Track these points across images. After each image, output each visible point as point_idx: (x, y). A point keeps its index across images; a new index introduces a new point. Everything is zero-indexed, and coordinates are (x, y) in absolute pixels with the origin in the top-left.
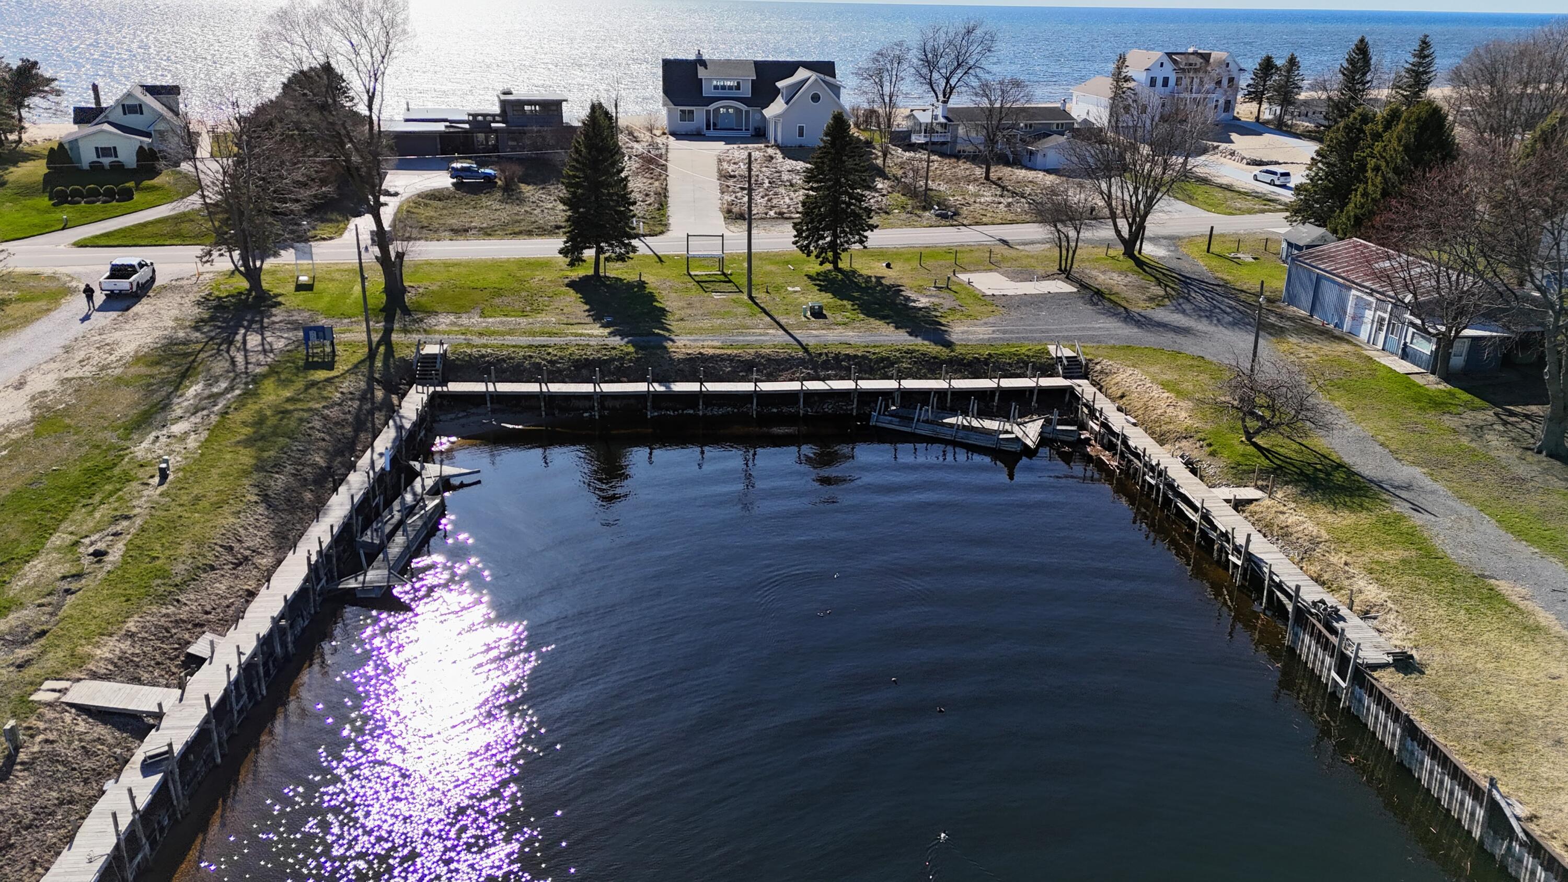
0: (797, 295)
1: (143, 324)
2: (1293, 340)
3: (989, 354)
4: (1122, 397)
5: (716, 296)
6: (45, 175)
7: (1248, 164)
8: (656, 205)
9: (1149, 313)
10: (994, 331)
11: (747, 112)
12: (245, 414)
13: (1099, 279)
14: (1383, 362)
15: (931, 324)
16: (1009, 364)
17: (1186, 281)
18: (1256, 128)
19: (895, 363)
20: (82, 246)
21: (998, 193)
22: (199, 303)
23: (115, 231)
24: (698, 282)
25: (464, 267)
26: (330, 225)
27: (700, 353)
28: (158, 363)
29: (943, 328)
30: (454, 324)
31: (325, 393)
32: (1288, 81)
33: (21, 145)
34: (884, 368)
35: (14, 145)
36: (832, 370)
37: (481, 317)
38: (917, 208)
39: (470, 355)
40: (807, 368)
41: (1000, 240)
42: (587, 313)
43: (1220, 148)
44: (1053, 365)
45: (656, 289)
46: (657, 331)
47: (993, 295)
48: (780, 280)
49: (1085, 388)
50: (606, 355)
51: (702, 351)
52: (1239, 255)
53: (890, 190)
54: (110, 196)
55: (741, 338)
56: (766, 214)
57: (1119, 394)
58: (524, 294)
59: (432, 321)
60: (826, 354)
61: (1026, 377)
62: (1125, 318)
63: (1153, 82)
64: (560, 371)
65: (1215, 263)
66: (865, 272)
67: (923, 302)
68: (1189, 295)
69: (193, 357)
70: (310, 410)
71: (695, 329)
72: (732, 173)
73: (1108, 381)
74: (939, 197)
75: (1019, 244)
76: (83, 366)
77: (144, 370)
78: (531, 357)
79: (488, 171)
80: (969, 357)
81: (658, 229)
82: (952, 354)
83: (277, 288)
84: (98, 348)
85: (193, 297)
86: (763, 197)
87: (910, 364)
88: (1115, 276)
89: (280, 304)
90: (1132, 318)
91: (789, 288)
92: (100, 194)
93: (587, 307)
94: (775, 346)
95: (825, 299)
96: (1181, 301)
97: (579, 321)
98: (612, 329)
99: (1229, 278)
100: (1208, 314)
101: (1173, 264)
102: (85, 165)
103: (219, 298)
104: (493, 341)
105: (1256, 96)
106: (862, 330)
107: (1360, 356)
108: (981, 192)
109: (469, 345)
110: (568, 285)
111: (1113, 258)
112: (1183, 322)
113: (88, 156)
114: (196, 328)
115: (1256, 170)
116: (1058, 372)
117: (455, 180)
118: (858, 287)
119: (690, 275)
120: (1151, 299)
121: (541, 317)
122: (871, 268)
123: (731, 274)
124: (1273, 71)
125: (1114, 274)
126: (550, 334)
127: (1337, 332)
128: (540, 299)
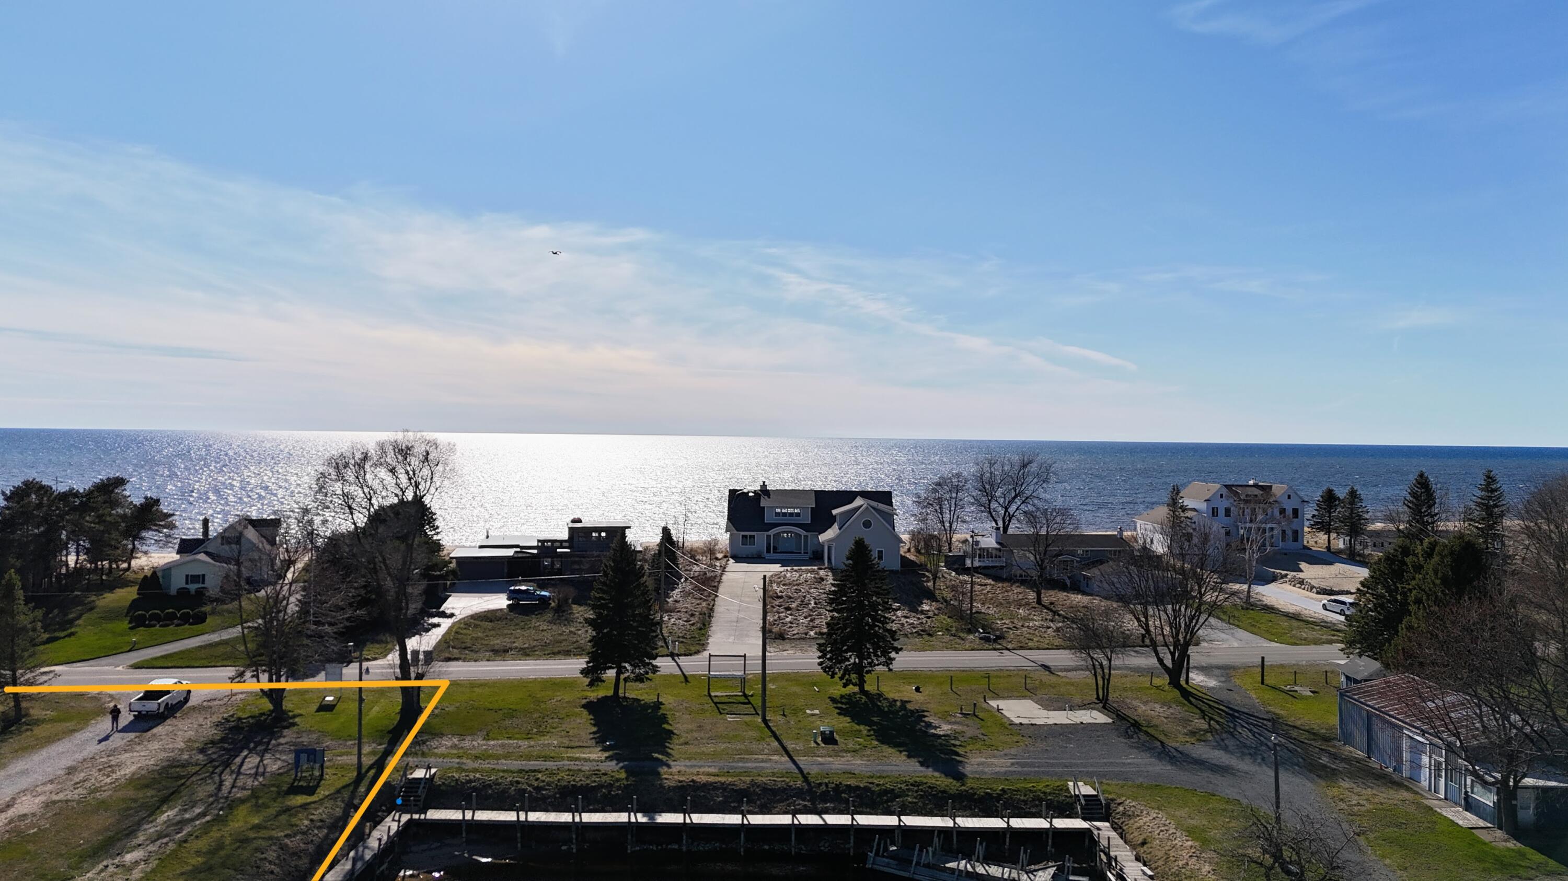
0: (814, 718)
1: (155, 745)
2: (1346, 784)
3: (1003, 790)
4: (1144, 843)
5: (730, 718)
6: (134, 601)
7: (1318, 593)
8: (699, 625)
9: (1188, 748)
10: (1013, 764)
11: (806, 537)
12: (202, 844)
13: (1140, 711)
14: (1445, 814)
15: (945, 754)
16: (1023, 801)
17: (1233, 714)
18: (1328, 557)
19: (899, 797)
20: (136, 668)
21: (1049, 617)
22: (217, 725)
23: (175, 653)
24: (716, 703)
25: (489, 687)
26: (378, 646)
27: (693, 781)
28: (147, 786)
29: (958, 758)
30: (454, 746)
31: (294, 820)
32: (1352, 513)
33: (128, 573)
34: (887, 801)
35: (121, 573)
36: (831, 802)
37: (484, 739)
38: (962, 631)
39: (457, 780)
40: (804, 800)
41: (1043, 666)
42: (592, 736)
43: (1289, 577)
44: (1072, 804)
45: (670, 710)
46: (656, 755)
47: (1021, 724)
48: (800, 702)
49: (1104, 830)
50: (595, 781)
51: (695, 778)
52: (1296, 688)
53: (936, 612)
54: (185, 620)
55: (740, 764)
56: (806, 634)
57: (1140, 841)
58: (535, 716)
59: (434, 743)
60: (827, 785)
61: (1040, 817)
62: (1160, 754)
63: (1215, 512)
64: (544, 798)
65: (1269, 695)
66: (891, 696)
67: (945, 728)
68: (1235, 729)
69: (183, 781)
70: (270, 838)
71: (696, 753)
72: (780, 594)
73: (1132, 825)
74: (986, 620)
75: (1061, 670)
76: (75, 789)
77: (131, 793)
78: (518, 782)
79: (543, 593)
80: (981, 792)
81: (693, 649)
82: (963, 788)
83: (300, 709)
84: (100, 770)
85: (215, 719)
86: (805, 618)
87: (915, 798)
88: (1157, 706)
89: (294, 724)
90: (1167, 754)
91: (808, 711)
92: (176, 617)
93: (595, 729)
94: (774, 774)
95: (844, 722)
96: (1225, 736)
97: (581, 744)
98: (611, 753)
99: (1282, 712)
100: (1252, 751)
101: (1224, 696)
102: (173, 591)
103: (240, 719)
104: (486, 765)
105: (1323, 526)
106: (872, 758)
107: (1419, 805)
108: (1031, 616)
109: (460, 769)
110: (584, 706)
111: (1157, 687)
112: (1223, 760)
113: (178, 582)
114: (202, 751)
115: (1325, 599)
116: (1077, 813)
117: (511, 602)
118: (880, 712)
119: (710, 696)
120: (1193, 733)
121: (545, 740)
122: (899, 691)
123: (752, 696)
124: (1337, 503)
125: (1156, 705)
126: (546, 758)
127: (1396, 777)
128: (550, 721)
